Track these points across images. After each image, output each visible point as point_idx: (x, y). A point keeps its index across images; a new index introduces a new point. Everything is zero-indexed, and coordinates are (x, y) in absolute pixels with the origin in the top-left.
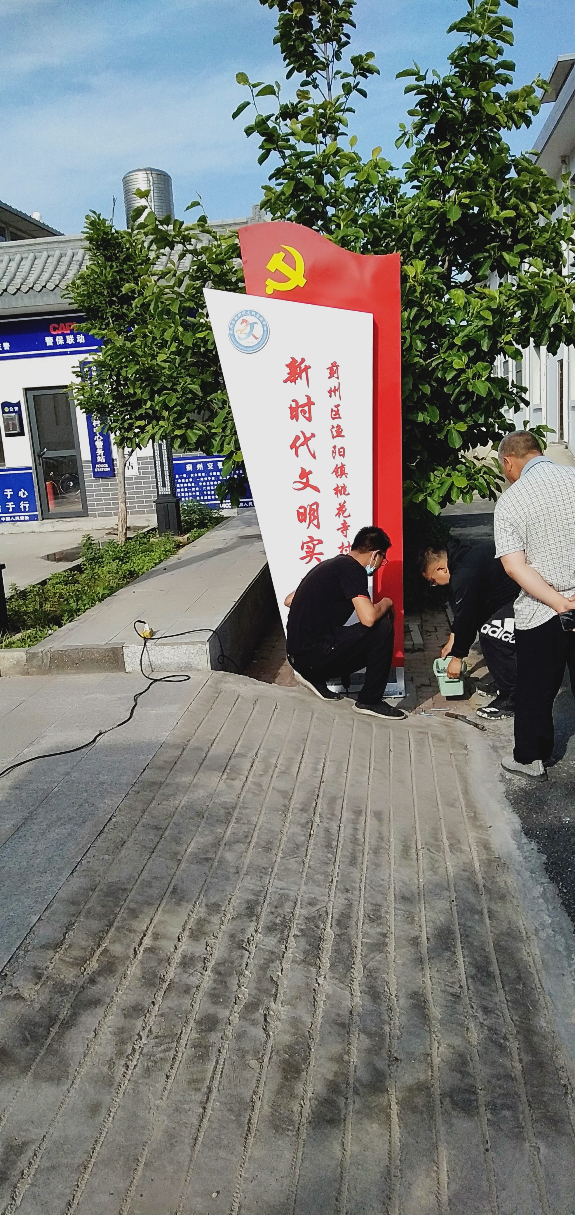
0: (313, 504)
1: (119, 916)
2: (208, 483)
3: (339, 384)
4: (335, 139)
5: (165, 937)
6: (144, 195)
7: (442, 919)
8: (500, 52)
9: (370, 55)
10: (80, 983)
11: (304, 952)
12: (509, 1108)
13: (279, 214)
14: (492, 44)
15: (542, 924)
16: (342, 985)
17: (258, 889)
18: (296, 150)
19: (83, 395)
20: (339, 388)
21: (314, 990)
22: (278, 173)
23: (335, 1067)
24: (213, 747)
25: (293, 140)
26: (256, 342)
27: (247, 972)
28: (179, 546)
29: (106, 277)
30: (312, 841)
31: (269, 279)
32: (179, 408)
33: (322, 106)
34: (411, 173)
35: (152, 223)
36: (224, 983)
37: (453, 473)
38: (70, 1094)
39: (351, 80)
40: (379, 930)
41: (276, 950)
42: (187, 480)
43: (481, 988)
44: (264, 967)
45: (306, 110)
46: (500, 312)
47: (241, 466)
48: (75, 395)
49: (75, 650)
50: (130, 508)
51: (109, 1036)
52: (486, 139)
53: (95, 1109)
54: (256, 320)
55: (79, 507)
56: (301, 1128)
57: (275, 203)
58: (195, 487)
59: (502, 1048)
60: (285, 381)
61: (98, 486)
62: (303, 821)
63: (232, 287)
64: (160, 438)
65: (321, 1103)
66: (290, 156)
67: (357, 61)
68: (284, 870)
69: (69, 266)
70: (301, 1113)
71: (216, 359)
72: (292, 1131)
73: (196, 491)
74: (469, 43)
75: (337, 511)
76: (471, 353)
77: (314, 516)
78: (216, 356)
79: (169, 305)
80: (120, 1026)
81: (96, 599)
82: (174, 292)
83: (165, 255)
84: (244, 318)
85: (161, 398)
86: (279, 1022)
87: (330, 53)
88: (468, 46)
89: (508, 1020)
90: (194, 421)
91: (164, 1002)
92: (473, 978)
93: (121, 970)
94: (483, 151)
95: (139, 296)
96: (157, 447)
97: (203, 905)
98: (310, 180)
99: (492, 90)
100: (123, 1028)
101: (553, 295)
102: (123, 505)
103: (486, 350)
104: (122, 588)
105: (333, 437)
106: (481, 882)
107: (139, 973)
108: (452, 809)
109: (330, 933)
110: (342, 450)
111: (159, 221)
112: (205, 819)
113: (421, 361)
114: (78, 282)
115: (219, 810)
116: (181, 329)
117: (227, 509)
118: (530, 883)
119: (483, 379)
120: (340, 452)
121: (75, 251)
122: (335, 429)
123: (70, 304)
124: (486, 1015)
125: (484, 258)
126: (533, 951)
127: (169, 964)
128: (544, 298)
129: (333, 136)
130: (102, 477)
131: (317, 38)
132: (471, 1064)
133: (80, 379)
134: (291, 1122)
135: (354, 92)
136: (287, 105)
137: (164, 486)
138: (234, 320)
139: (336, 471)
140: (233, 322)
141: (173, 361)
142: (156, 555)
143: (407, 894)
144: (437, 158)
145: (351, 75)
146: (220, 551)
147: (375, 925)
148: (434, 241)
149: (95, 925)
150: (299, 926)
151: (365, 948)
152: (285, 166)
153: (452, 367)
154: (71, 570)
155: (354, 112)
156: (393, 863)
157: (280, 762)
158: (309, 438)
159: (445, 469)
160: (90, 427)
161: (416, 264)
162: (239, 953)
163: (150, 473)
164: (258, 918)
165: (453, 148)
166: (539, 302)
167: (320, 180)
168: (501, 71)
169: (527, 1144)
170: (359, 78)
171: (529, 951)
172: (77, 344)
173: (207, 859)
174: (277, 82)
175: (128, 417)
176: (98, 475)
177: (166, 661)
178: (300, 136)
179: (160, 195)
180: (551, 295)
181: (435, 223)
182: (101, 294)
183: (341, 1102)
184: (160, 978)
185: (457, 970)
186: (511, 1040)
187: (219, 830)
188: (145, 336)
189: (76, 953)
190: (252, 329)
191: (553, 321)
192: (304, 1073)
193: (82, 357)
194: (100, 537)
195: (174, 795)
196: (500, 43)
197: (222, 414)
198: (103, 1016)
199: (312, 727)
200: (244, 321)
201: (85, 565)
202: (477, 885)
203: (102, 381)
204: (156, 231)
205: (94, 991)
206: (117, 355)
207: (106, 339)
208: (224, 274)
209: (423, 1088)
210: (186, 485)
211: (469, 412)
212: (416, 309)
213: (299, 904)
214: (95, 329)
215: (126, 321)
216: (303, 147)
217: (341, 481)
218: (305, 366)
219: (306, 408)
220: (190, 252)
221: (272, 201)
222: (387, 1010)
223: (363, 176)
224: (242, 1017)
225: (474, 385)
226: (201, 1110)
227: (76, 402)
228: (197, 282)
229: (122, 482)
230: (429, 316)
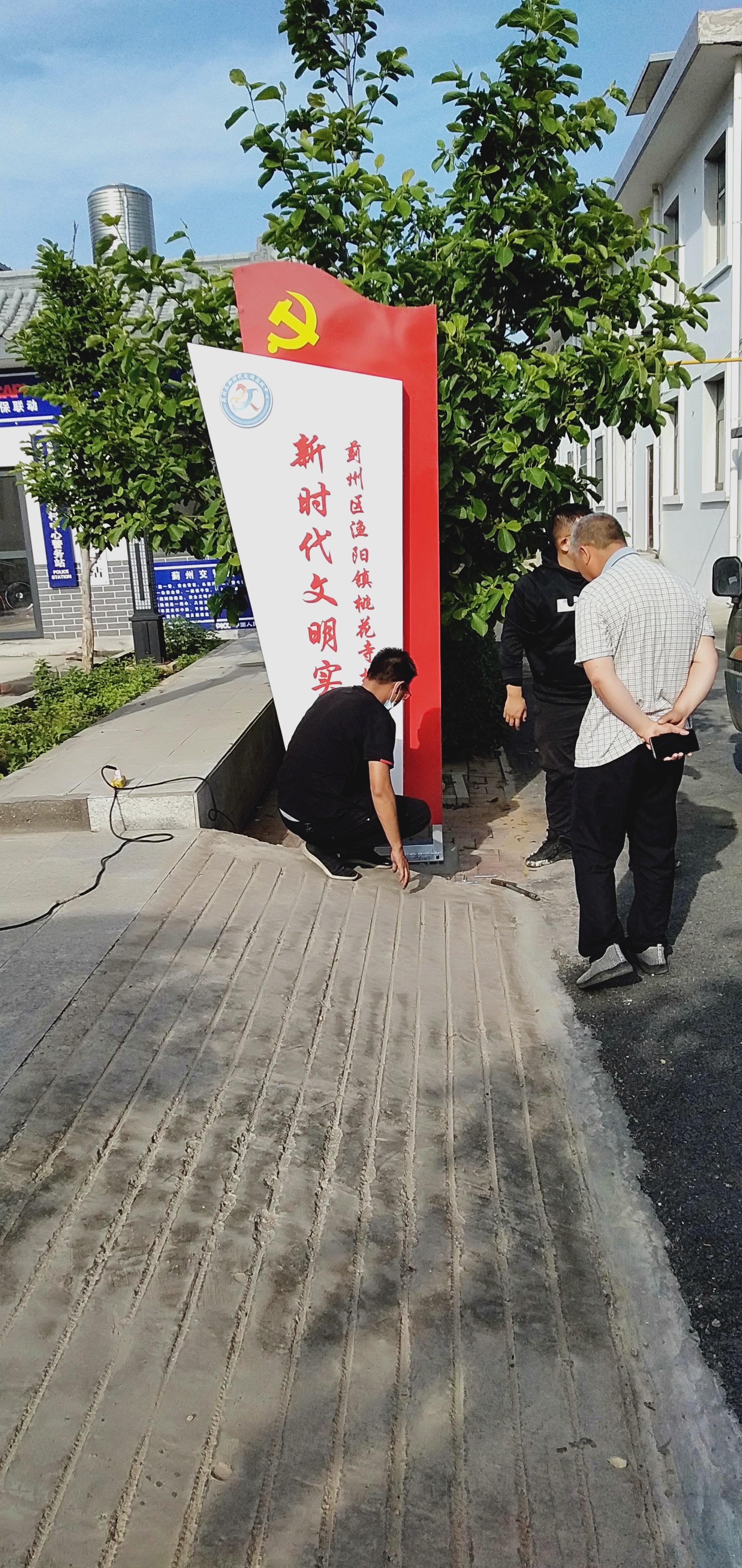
0: (329, 621)
1: (80, 1115)
2: (200, 596)
3: (361, 469)
4: (358, 158)
5: (136, 1137)
6: (114, 222)
7: (473, 1114)
8: (562, 54)
9: (401, 51)
10: (31, 1191)
11: (306, 1153)
12: (540, 1320)
13: (287, 250)
14: (552, 44)
15: (591, 1118)
16: (349, 1189)
17: (252, 1083)
18: (307, 171)
19: (35, 479)
20: (360, 474)
21: (316, 1195)
22: (284, 199)
23: (336, 1279)
24: (200, 920)
25: (302, 158)
26: (256, 413)
27: (235, 1176)
28: (162, 676)
29: (65, 326)
30: (320, 1029)
31: (272, 334)
32: (158, 496)
33: (339, 115)
34: (454, 203)
35: (124, 258)
36: (207, 1188)
37: (503, 584)
38: (18, 1314)
39: (377, 83)
40: (396, 1127)
41: (272, 1151)
42: (173, 592)
43: (515, 1190)
44: (256, 1170)
45: (321, 119)
46: (557, 382)
47: (238, 573)
48: (24, 478)
49: (26, 803)
50: (99, 627)
51: (66, 1249)
52: (545, 164)
53: (48, 1329)
54: (256, 386)
55: (31, 626)
56: (295, 1345)
57: (280, 237)
58: (184, 601)
59: (536, 1255)
60: (293, 464)
61: (57, 598)
62: (311, 1005)
63: (227, 343)
64: (136, 534)
65: (319, 1319)
66: (300, 177)
67: (384, 59)
68: (284, 1062)
69: (16, 311)
70: (295, 1329)
71: (205, 436)
72: (284, 1348)
73: (184, 607)
74: (522, 42)
75: (359, 630)
76: (525, 434)
77: (330, 635)
78: (206, 431)
79: (146, 363)
80: (79, 1237)
81: (54, 740)
82: (152, 348)
83: (142, 299)
84: (240, 382)
85: (136, 483)
86: (272, 1231)
87: (351, 47)
88: (522, 45)
89: (546, 1224)
90: (179, 514)
91: (134, 1210)
92: (505, 1178)
93: (81, 1175)
94: (543, 180)
95: (107, 351)
96: (132, 549)
97: (184, 1101)
98: (324, 209)
99: (553, 101)
100: (83, 1239)
101: (624, 361)
102: (88, 622)
103: (543, 430)
104: (87, 727)
105: (354, 536)
106: (522, 1073)
107: (103, 1178)
108: (492, 991)
109: (337, 1131)
110: (364, 552)
111: (132, 256)
112: (188, 1004)
113: (464, 442)
114: (28, 331)
115: (206, 993)
116: (161, 395)
117: (224, 630)
118: (580, 1073)
119: (540, 466)
120: (362, 555)
121: (24, 291)
122: (356, 526)
123: (17, 360)
124: (520, 1219)
125: (543, 313)
126: (579, 1150)
127: (141, 1168)
128: (613, 366)
129: (355, 153)
130: (61, 587)
131: (335, 26)
132: (498, 1273)
133: (31, 458)
134: (283, 1338)
135: (382, 98)
136: (296, 111)
137: (142, 598)
138: (227, 384)
139: (357, 579)
140: (227, 388)
141: (151, 437)
142: (131, 687)
143: (433, 1087)
144: (483, 186)
145: (377, 76)
146: (214, 683)
147: (393, 1122)
148: (480, 291)
149: (50, 1125)
150: (301, 1124)
151: (380, 1148)
152: (293, 191)
153: (501, 451)
154: (21, 705)
155: (381, 123)
156: (417, 1052)
157: (284, 937)
158: (324, 538)
159: (494, 578)
160: (45, 521)
161: (457, 320)
162: (227, 1154)
163: (125, 582)
164: (251, 1115)
165: (504, 173)
166: (607, 372)
167: (337, 209)
168: (564, 78)
169: (560, 1359)
170: (388, 80)
171: (574, 1148)
172: (27, 413)
173: (190, 1050)
174: (281, 83)
175: (95, 507)
176: (56, 584)
177: (143, 816)
178: (311, 153)
179: (137, 220)
180: (620, 363)
181: (481, 268)
182: (59, 348)
183: (343, 1316)
184: (129, 1183)
185: (488, 1171)
186: (547, 1247)
187: (205, 1016)
188: (116, 403)
189: (26, 1157)
190: (250, 397)
191: (623, 396)
192: (301, 1286)
193: (33, 430)
194: (60, 666)
195: (150, 976)
196: (561, 42)
197: (214, 505)
198: (59, 1226)
199: (326, 897)
200: (240, 387)
201: (38, 699)
202: (518, 1078)
203: (60, 461)
204: (128, 268)
205: (46, 1198)
206: (78, 427)
207: (64, 406)
208: (215, 326)
209: (441, 1299)
210: (171, 598)
211: (524, 506)
212: (457, 376)
213: (301, 1099)
214: (50, 393)
215: (90, 383)
216: (315, 166)
217: (364, 592)
218: (318, 445)
219: (320, 499)
220: (173, 297)
221: (277, 233)
222: (403, 1215)
223: (390, 206)
224: (229, 1226)
225: (528, 474)
226: (176, 1328)
227: (26, 488)
228: (182, 335)
229: (87, 592)
230: (473, 386)
